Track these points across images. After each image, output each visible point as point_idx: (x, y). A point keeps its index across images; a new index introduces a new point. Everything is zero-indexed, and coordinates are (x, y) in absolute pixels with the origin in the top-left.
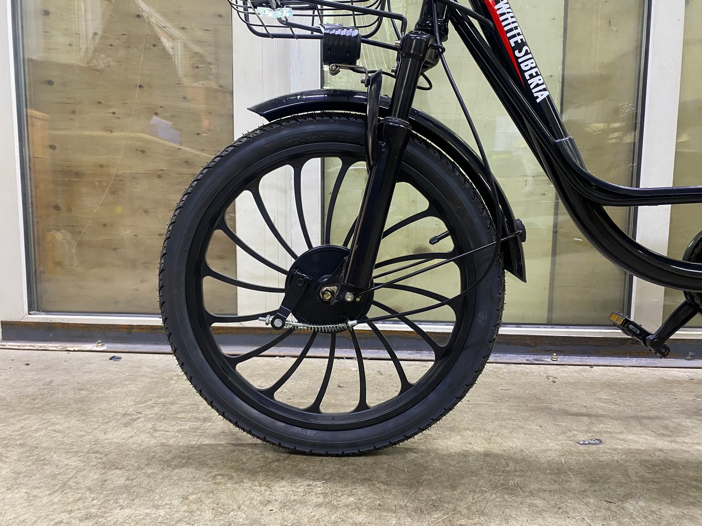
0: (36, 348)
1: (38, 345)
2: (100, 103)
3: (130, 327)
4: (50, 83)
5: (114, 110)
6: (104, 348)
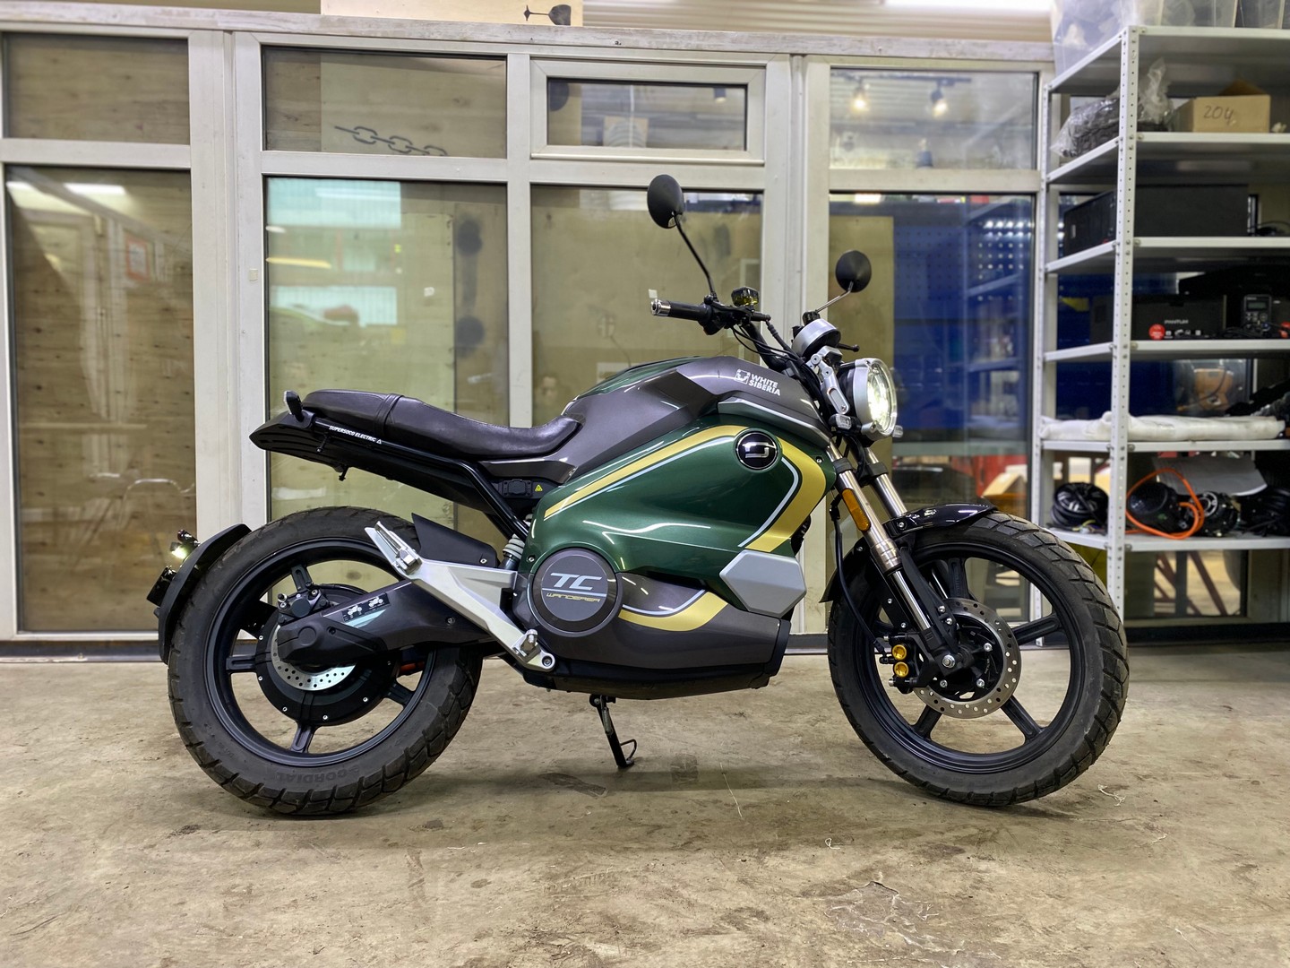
0: (26, 661)
1: (27, 659)
3: (107, 643)
4: (41, 442)
6: (85, 659)
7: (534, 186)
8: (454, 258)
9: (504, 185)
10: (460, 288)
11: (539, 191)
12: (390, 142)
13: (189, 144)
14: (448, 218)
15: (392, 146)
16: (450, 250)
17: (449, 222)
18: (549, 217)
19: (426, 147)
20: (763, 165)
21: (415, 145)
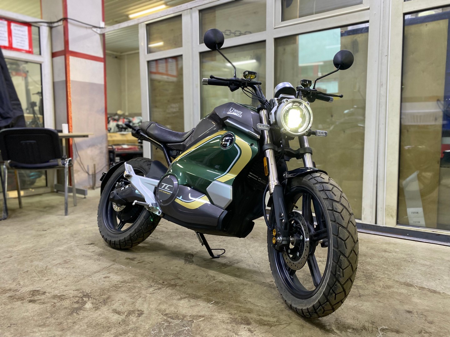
7: (275, 39)
9: (265, 41)
11: (280, 40)
13: (182, 47)
15: (235, 34)
19: (245, 32)
20: (369, 9)
21: (242, 33)
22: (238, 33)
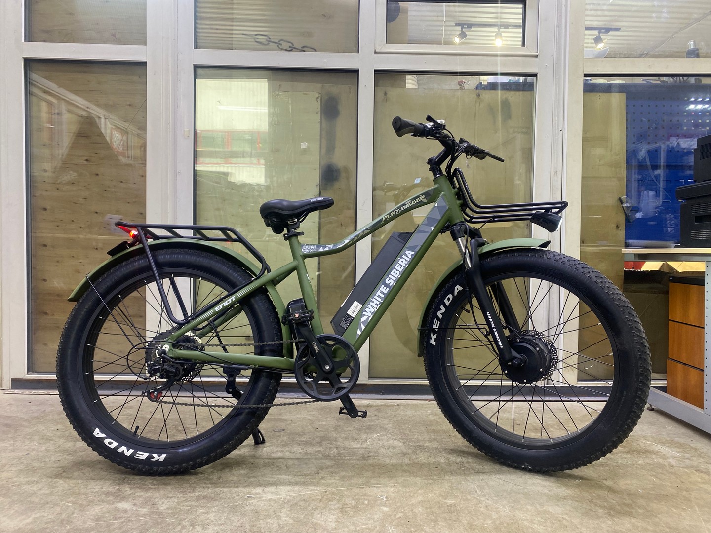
0: (32, 393)
1: (33, 392)
2: (73, 257)
4: (45, 246)
5: (81, 261)
7: (376, 71)
8: (321, 123)
9: (356, 71)
10: (324, 142)
11: (380, 74)
12: (278, 44)
13: (146, 45)
14: (317, 95)
15: (280, 46)
16: (317, 117)
17: (318, 98)
18: (386, 94)
19: (303, 48)
20: (537, 56)
21: (295, 46)
22: (285, 45)
